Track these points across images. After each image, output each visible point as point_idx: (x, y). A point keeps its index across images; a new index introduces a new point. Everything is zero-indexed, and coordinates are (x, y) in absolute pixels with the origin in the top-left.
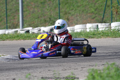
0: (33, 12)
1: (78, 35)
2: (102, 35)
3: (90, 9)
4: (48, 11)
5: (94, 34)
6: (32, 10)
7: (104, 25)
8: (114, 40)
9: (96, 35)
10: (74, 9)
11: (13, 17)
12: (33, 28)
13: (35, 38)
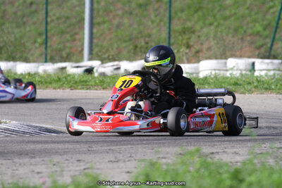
0: (118, 26)
1: (200, 84)
2: (256, 87)
3: (251, 25)
4: (155, 24)
5: (236, 84)
6: (116, 22)
7: (268, 64)
8: (280, 99)
9: (240, 85)
10: (216, 24)
11: (71, 36)
12: (102, 63)
13: (98, 86)
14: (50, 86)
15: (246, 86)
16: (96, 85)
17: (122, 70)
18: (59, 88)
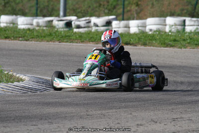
1: (150, 40)
5: (175, 40)
9: (178, 41)
13: (78, 40)
14: (44, 39)
15: (182, 42)
17: (92, 24)
18: (51, 41)
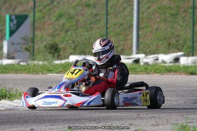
0: (157, 30)
4: (183, 28)
6: (155, 26)
11: (124, 37)
12: (146, 56)
13: (143, 72)
16: (142, 71)
17: (160, 61)
